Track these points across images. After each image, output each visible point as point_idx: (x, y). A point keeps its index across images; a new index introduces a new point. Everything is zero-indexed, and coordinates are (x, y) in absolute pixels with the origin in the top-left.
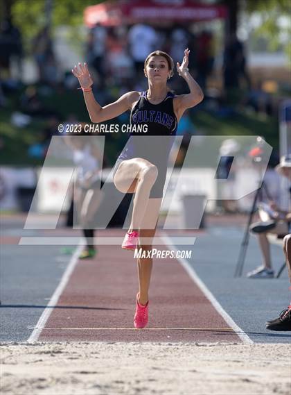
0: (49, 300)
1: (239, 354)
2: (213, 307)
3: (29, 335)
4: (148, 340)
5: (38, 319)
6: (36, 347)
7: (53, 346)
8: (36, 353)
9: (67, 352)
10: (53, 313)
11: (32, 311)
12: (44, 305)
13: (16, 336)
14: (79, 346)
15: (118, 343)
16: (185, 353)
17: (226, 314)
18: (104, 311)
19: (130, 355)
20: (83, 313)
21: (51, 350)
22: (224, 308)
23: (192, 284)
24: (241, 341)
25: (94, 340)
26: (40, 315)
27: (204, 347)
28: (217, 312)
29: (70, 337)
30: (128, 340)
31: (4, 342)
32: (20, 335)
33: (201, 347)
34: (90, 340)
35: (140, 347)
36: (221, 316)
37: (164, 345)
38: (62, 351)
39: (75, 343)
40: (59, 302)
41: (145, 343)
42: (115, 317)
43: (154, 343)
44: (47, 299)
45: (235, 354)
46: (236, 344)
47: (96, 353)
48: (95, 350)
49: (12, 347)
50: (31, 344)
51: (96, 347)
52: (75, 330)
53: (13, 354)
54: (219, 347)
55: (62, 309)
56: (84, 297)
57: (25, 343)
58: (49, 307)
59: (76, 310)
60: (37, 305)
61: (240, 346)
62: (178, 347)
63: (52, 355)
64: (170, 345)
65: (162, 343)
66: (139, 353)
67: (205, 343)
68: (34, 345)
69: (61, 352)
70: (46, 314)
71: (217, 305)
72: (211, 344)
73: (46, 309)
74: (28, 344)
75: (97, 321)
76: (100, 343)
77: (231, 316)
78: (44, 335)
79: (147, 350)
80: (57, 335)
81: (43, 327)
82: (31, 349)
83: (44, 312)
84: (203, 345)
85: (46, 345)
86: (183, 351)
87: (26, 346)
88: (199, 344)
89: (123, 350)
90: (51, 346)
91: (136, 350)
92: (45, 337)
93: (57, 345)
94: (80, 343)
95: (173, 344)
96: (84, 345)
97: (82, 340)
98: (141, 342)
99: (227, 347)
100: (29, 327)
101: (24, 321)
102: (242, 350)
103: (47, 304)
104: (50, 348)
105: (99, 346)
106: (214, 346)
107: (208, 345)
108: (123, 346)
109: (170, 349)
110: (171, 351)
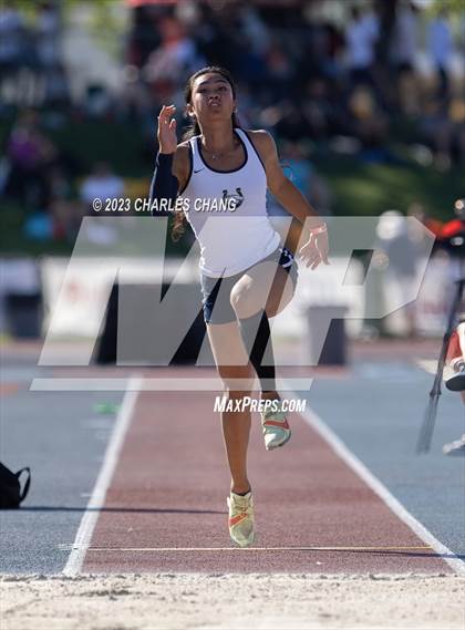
0: (89, 498)
1: (451, 593)
2: (389, 508)
3: (65, 562)
4: (281, 569)
5: (75, 532)
6: (80, 583)
7: (111, 581)
8: (82, 595)
9: (138, 593)
10: (100, 520)
11: (63, 516)
12: (82, 507)
13: (42, 562)
14: (157, 581)
15: (228, 576)
16: (352, 594)
17: (415, 521)
18: (193, 517)
19: (254, 597)
20: (154, 520)
21: (109, 588)
22: (409, 510)
23: (342, 466)
24: (451, 570)
25: (185, 570)
26: (77, 524)
27: (386, 582)
28: (397, 518)
29: (141, 563)
30: (245, 570)
31: (23, 575)
32: (48, 560)
33: (381, 582)
34: (177, 570)
35: (269, 582)
36: (406, 525)
37: (313, 578)
38: (129, 590)
39: (150, 576)
40: (107, 500)
41: (277, 575)
42: (214, 527)
43: (294, 575)
44: (84, 495)
45: (445, 594)
46: (443, 576)
47: (192, 594)
48: (189, 589)
49: (35, 584)
50: (70, 578)
51: (191, 583)
52: (146, 552)
53: (41, 595)
54: (412, 581)
55: (115, 514)
56: (152, 490)
57: (60, 575)
58: (91, 510)
59: (140, 515)
60: (68, 505)
61: (450, 579)
62: (338, 581)
63: (112, 598)
64: (322, 577)
65: (309, 575)
66: (270, 594)
67: (387, 575)
68: (75, 580)
69: (127, 593)
70: (88, 522)
71: (394, 503)
72: (397, 576)
73: (86, 513)
74: (65, 578)
75: (185, 535)
76: (196, 575)
77: (424, 525)
78: (90, 561)
79: (283, 588)
80: (115, 561)
81: (87, 546)
82: (71, 586)
83: (83, 520)
84: (383, 579)
85: (98, 581)
86: (347, 589)
87: (62, 582)
88: (376, 576)
89: (239, 588)
90: (106, 580)
91: (263, 587)
92: (95, 565)
93: (118, 580)
94: (158, 576)
95: (329, 576)
96: (168, 580)
97: (162, 570)
98: (269, 573)
99: (428, 581)
100: (61, 546)
101: (50, 537)
102: (456, 587)
103: (86, 503)
104: (104, 585)
105: (195, 581)
106: (404, 579)
107: (393, 578)
108: (239, 580)
109: (325, 585)
110: (326, 590)
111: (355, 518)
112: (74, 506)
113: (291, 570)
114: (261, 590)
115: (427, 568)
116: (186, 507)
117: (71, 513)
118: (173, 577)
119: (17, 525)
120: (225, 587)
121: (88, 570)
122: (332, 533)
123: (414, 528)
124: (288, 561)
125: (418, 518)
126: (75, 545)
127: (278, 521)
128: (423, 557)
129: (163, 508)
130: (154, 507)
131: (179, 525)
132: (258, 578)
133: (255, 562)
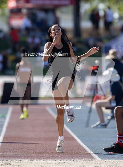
2: (78, 142)
4: (50, 158)
10: (2, 145)
14: (17, 162)
15: (35, 160)
17: (85, 146)
20: (16, 145)
22: (83, 143)
24: (94, 158)
25: (24, 159)
27: (77, 162)
28: (80, 145)
29: (12, 157)
30: (40, 159)
33: (76, 162)
34: (22, 159)
35: (46, 162)
36: (82, 147)
37: (58, 161)
39: (15, 160)
40: (3, 140)
41: (48, 160)
42: (32, 147)
43: (53, 160)
45: (93, 165)
46: (92, 160)
52: (14, 154)
54: (84, 162)
55: (6, 144)
56: (15, 138)
59: (12, 144)
61: (94, 161)
62: (64, 162)
64: (60, 161)
65: (57, 160)
67: (77, 160)
71: (79, 141)
72: (80, 160)
75: (24, 149)
76: (27, 160)
77: (87, 147)
79: (50, 163)
80: (6, 156)
84: (77, 161)
85: (1, 162)
86: (67, 164)
88: (74, 160)
89: (38, 164)
90: (3, 162)
93: (6, 161)
95: (62, 160)
96: (19, 161)
97: (18, 159)
98: (46, 159)
99: (88, 161)
102: (96, 163)
104: (3, 163)
105: (27, 162)
106: (82, 161)
107: (79, 161)
108: (38, 161)
109: (61, 163)
110: (61, 164)
111: (69, 145)
113: (52, 159)
114: (44, 164)
115: (88, 158)
118: (21, 160)
120: (35, 163)
123: (85, 148)
124: (51, 156)
125: (86, 145)
129: (18, 142)
130: (16, 142)
131: (22, 147)
132: (43, 161)
133: (43, 156)
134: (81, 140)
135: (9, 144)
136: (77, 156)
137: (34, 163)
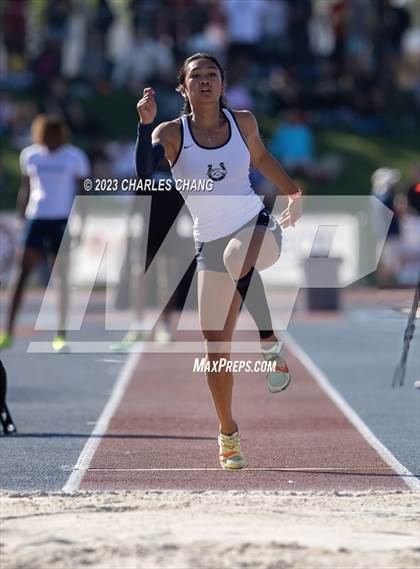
0: (94, 426)
1: (406, 508)
3: (66, 480)
4: (257, 487)
6: (76, 499)
7: (104, 498)
8: (78, 509)
10: (101, 444)
11: (68, 442)
12: (87, 433)
13: (45, 481)
14: (146, 496)
15: (209, 492)
16: (318, 508)
17: (382, 446)
21: (102, 504)
24: (407, 487)
25: (171, 487)
26: (81, 448)
27: (349, 498)
28: (366, 444)
29: (132, 482)
30: (225, 488)
31: (26, 492)
32: (50, 479)
33: (344, 498)
34: (164, 487)
35: (245, 497)
36: (373, 449)
37: (284, 495)
39: (139, 493)
40: (109, 428)
41: (252, 492)
43: (267, 492)
44: (90, 423)
45: (400, 508)
46: (400, 493)
49: (37, 500)
50: (69, 495)
51: (175, 499)
52: (138, 472)
53: (41, 510)
54: (372, 497)
57: (59, 492)
58: (94, 436)
59: (139, 440)
60: (75, 432)
61: (406, 496)
62: (306, 498)
64: (293, 494)
65: (281, 492)
67: (350, 492)
68: (73, 496)
70: (90, 447)
72: (359, 493)
73: (90, 439)
74: (63, 495)
76: (180, 492)
77: (389, 449)
78: (87, 480)
79: (257, 503)
80: (110, 480)
81: (87, 467)
82: (68, 502)
83: (87, 444)
84: (347, 495)
85: (93, 496)
86: (314, 504)
87: (60, 498)
88: (340, 493)
89: (217, 503)
90: (101, 497)
91: (239, 502)
92: (91, 483)
93: (110, 496)
94: (147, 493)
95: (299, 493)
96: (155, 496)
97: (151, 488)
98: (246, 490)
99: (386, 497)
100: (63, 467)
101: (56, 459)
102: (410, 502)
103: (91, 431)
104: (99, 500)
105: (178, 497)
106: (364, 495)
107: (355, 494)
108: (218, 496)
109: (294, 501)
110: (295, 505)
112: (80, 433)
113: (265, 488)
114: (237, 505)
115: (386, 485)
116: (179, 434)
117: (77, 439)
119: (26, 449)
120: (206, 502)
121: (86, 488)
122: (306, 456)
124: (264, 479)
126: (76, 467)
127: (260, 445)
128: (383, 477)
130: (152, 433)
131: (171, 449)
132: (235, 494)
133: (234, 480)
134: (371, 429)
135: (126, 440)
136: (350, 481)
137: (204, 501)
